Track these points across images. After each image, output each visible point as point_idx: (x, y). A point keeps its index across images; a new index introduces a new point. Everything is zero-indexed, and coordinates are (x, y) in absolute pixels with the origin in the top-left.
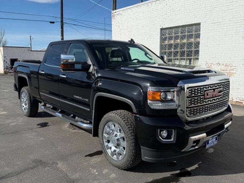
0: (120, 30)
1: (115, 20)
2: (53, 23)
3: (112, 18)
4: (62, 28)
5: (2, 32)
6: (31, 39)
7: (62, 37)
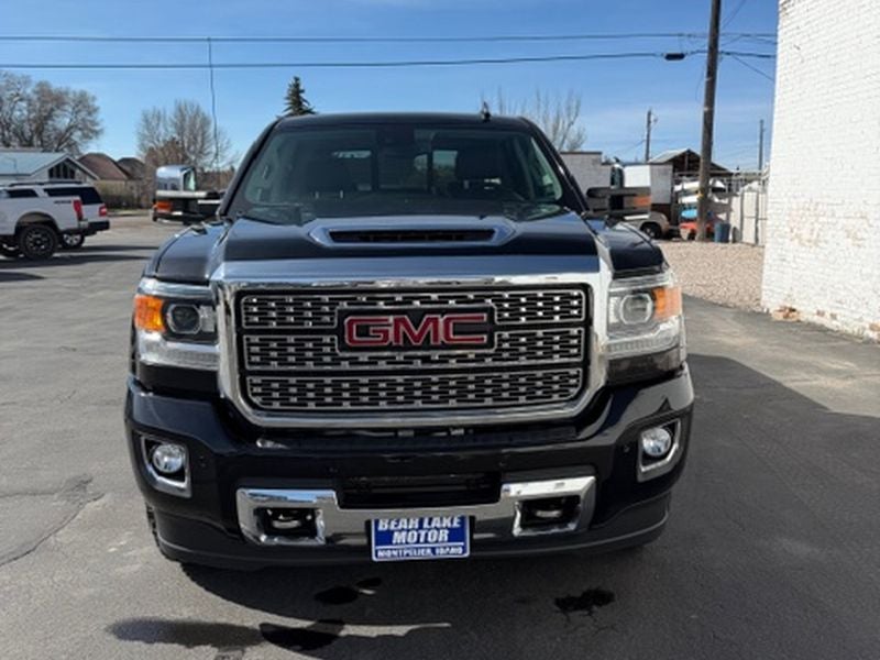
0: (802, 62)
1: (789, 22)
2: (680, 56)
3: (781, 15)
4: (712, 73)
5: (574, 104)
6: (649, 122)
7: (706, 109)
